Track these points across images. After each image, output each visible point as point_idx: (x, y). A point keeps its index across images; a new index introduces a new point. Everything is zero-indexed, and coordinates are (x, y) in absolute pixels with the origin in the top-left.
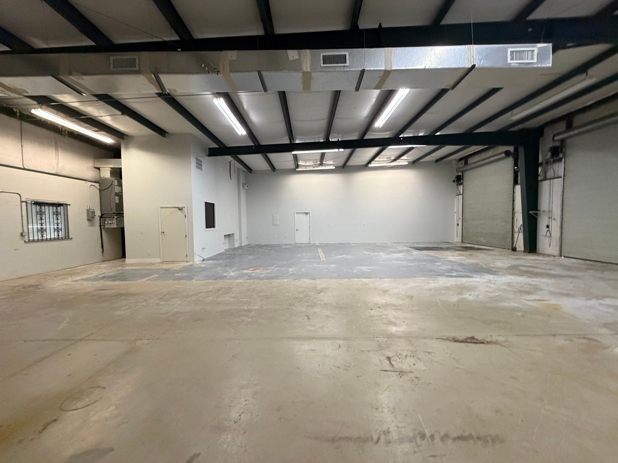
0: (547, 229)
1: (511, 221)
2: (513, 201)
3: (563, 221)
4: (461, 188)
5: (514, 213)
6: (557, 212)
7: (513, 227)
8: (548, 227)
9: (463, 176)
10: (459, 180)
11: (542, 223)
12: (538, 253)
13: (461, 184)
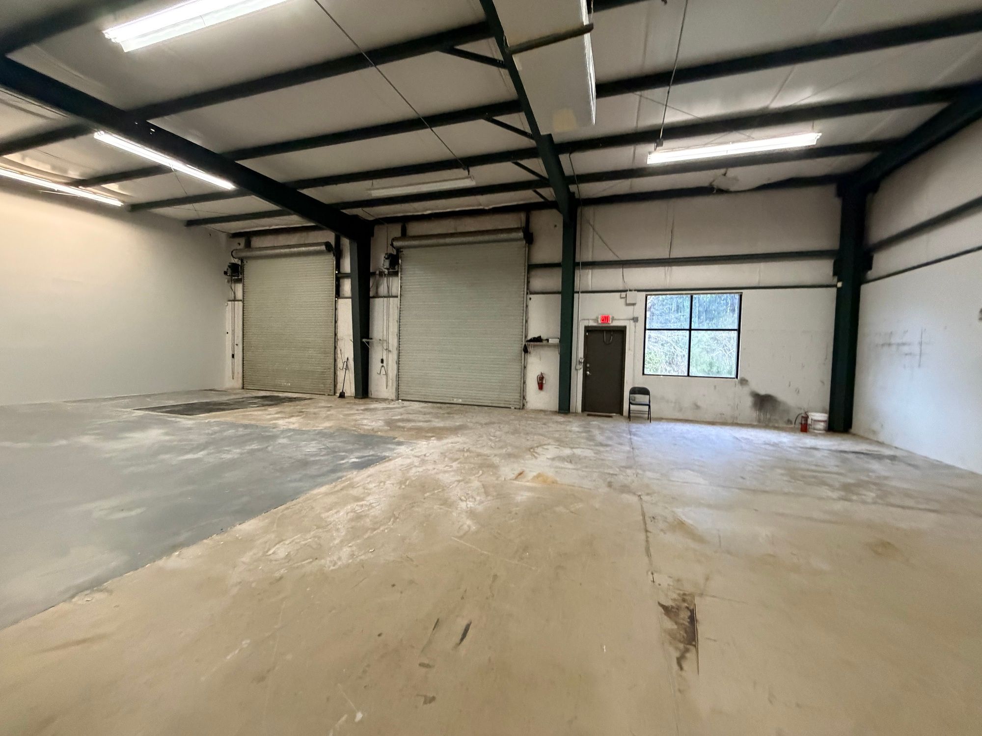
0: (381, 365)
1: (333, 352)
2: (336, 322)
3: (400, 354)
4: (239, 288)
5: (336, 340)
6: (393, 342)
7: (335, 360)
8: (382, 361)
9: (242, 267)
10: (236, 273)
11: (376, 355)
12: (371, 398)
13: (239, 281)
